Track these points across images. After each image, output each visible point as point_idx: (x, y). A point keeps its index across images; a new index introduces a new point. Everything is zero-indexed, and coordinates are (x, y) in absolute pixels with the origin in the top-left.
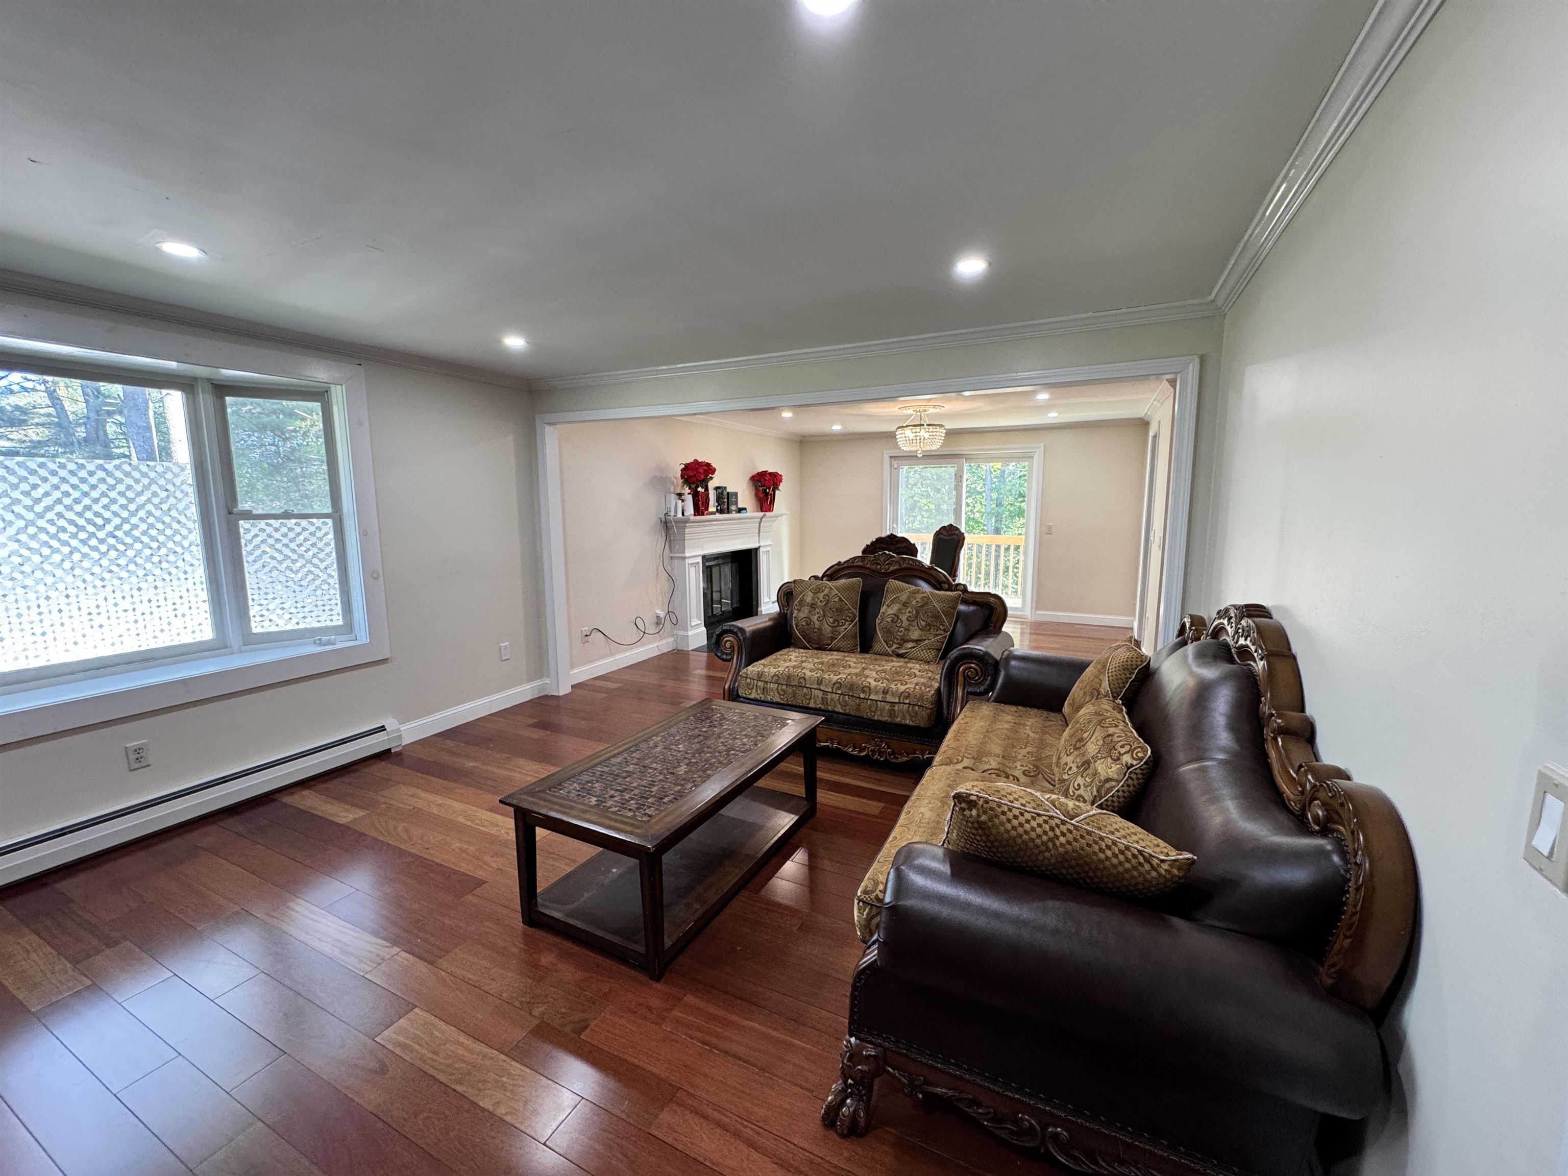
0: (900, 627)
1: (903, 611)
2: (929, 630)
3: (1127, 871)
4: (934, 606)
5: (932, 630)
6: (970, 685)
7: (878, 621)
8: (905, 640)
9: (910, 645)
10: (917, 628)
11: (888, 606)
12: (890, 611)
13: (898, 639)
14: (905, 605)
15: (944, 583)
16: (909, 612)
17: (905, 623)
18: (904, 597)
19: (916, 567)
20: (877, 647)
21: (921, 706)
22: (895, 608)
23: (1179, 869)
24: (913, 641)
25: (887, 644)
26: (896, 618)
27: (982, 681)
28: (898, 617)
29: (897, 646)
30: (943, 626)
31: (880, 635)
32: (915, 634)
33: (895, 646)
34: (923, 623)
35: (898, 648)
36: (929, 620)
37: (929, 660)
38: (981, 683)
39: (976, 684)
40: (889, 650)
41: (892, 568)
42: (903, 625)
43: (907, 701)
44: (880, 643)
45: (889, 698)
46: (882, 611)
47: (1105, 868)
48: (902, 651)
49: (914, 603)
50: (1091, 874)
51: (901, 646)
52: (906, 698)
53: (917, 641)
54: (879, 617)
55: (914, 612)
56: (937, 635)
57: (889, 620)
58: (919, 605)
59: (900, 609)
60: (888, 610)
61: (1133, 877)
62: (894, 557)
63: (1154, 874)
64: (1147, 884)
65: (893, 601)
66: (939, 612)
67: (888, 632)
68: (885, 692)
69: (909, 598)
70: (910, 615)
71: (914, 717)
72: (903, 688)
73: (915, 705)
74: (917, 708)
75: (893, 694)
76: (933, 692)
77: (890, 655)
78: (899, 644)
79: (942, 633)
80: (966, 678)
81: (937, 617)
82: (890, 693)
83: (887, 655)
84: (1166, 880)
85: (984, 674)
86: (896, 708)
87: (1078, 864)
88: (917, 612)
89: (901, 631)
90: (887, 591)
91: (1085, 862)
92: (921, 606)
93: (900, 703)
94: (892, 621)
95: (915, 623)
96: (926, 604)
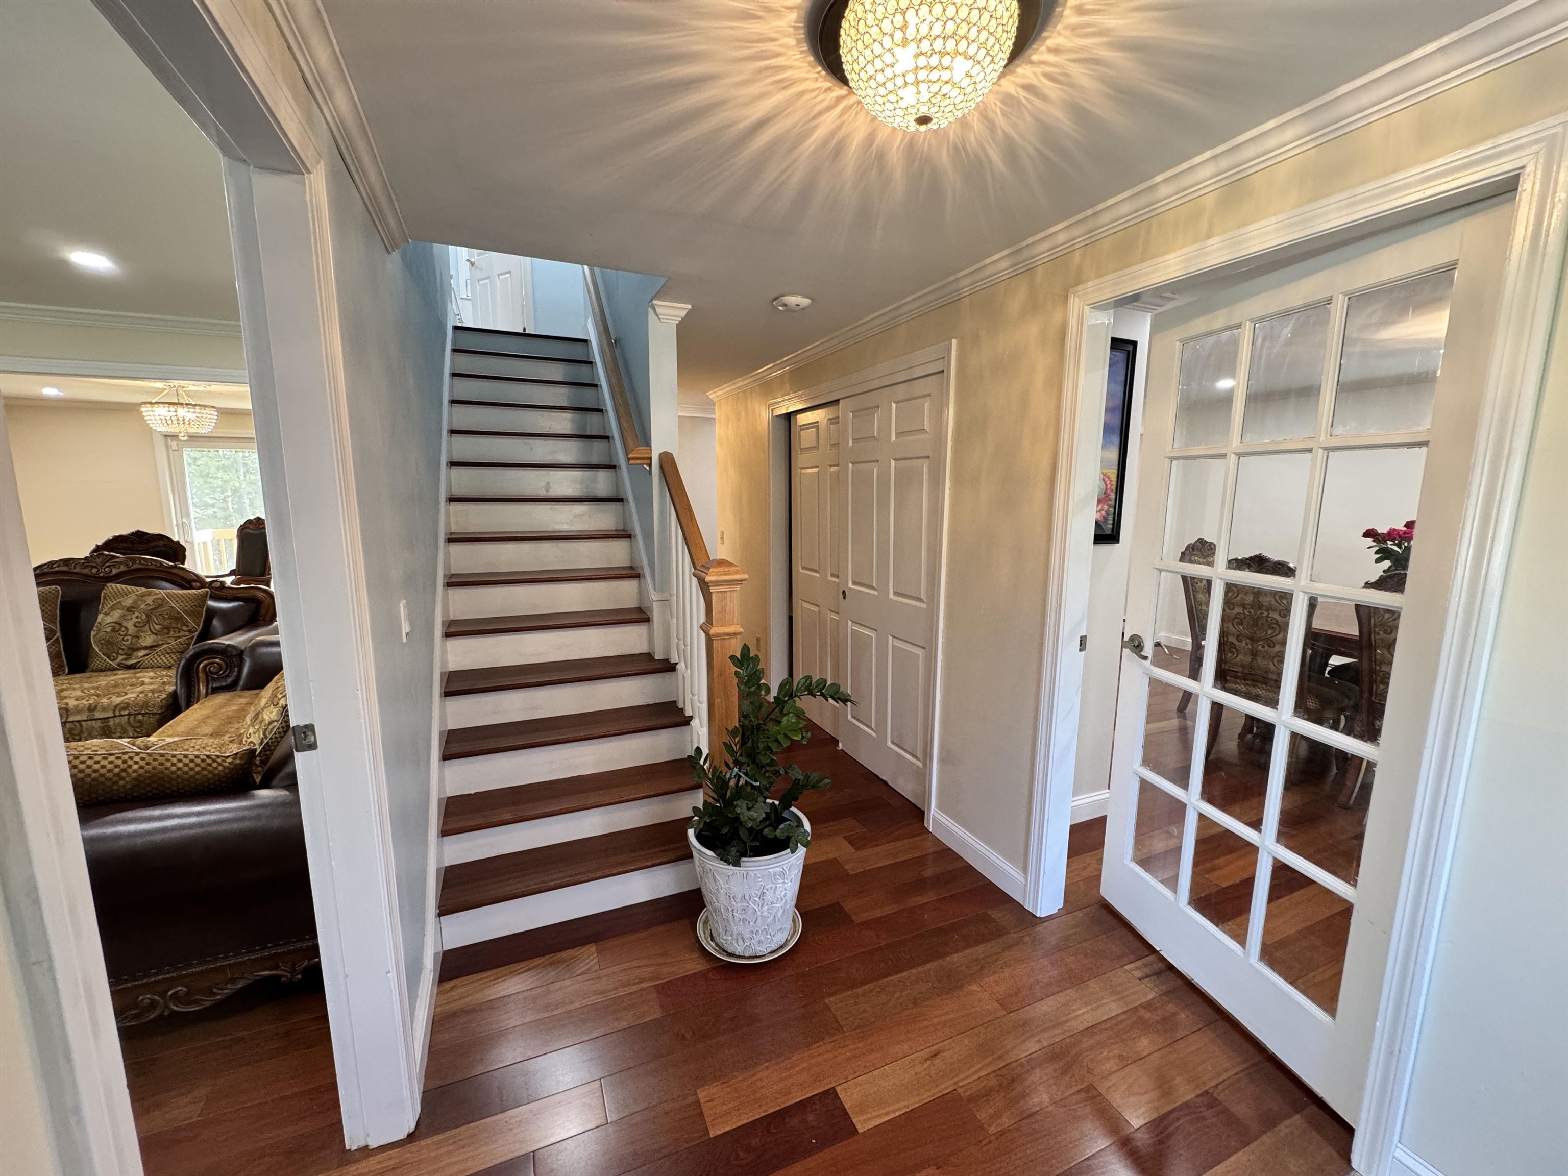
0: (126, 635)
1: (129, 617)
2: (168, 633)
3: (198, 773)
4: (172, 607)
5: (171, 633)
6: (214, 680)
7: (93, 633)
8: (133, 649)
9: (142, 653)
10: (150, 633)
11: (106, 614)
12: (109, 619)
13: (123, 650)
14: (130, 610)
15: (195, 581)
16: (137, 617)
17: (132, 630)
18: (128, 602)
19: (153, 567)
20: (95, 663)
21: (146, 713)
22: (116, 615)
23: (241, 759)
24: (146, 648)
25: (109, 658)
26: (118, 626)
27: (229, 673)
28: (120, 624)
29: (125, 657)
30: (188, 626)
31: (97, 649)
32: (148, 640)
33: (120, 658)
34: (157, 627)
35: (126, 659)
36: (166, 623)
37: (170, 665)
38: (227, 676)
39: (223, 678)
40: (114, 664)
41: (115, 571)
42: (129, 633)
43: (126, 712)
44: (99, 656)
45: (98, 715)
46: (99, 620)
47: (178, 776)
48: (130, 662)
49: (143, 606)
50: (167, 785)
51: (129, 656)
52: (124, 709)
53: (151, 647)
54: (95, 628)
55: (144, 617)
56: (179, 637)
57: (108, 630)
58: (150, 608)
59: (123, 616)
60: (106, 619)
61: (204, 776)
62: (118, 557)
63: (220, 768)
64: (217, 778)
65: (112, 608)
66: (178, 613)
67: (109, 645)
68: (92, 709)
69: (135, 602)
70: (139, 620)
71: (139, 727)
72: (119, 700)
73: (138, 714)
74: (140, 717)
75: (104, 709)
76: (164, 696)
77: (117, 669)
78: (126, 654)
79: (187, 634)
80: (208, 674)
81: (178, 618)
82: (99, 708)
83: (114, 669)
84: (232, 769)
85: (229, 666)
86: (111, 723)
87: (153, 782)
88: (147, 615)
89: (127, 640)
90: (104, 597)
91: (160, 778)
92: (152, 609)
93: (115, 716)
94: (113, 630)
95: (147, 628)
96: (160, 606)
